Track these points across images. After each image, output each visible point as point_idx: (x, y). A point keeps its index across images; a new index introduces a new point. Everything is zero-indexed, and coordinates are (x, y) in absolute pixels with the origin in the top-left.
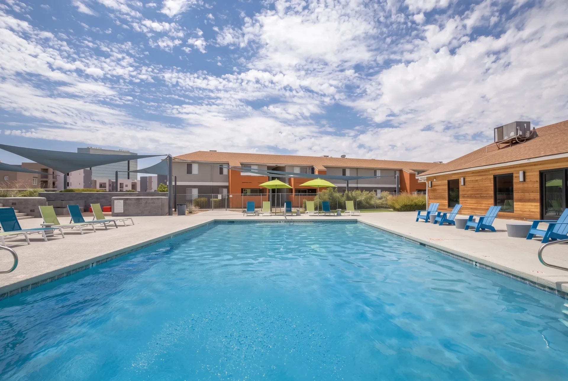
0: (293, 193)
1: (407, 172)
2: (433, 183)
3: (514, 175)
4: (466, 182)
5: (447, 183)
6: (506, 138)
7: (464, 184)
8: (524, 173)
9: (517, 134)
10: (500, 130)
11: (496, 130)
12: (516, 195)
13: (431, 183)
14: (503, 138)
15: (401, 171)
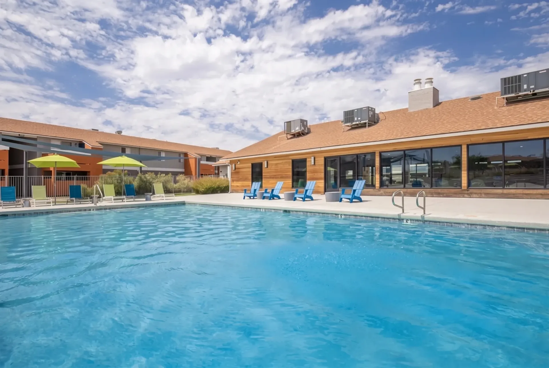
0: (53, 177)
1: (193, 155)
2: (236, 166)
3: (308, 160)
4: (268, 165)
5: (251, 166)
6: (293, 131)
7: (267, 167)
8: (314, 158)
9: (301, 129)
10: (289, 124)
11: (286, 123)
12: (308, 175)
13: (235, 165)
14: (291, 131)
15: (186, 155)
